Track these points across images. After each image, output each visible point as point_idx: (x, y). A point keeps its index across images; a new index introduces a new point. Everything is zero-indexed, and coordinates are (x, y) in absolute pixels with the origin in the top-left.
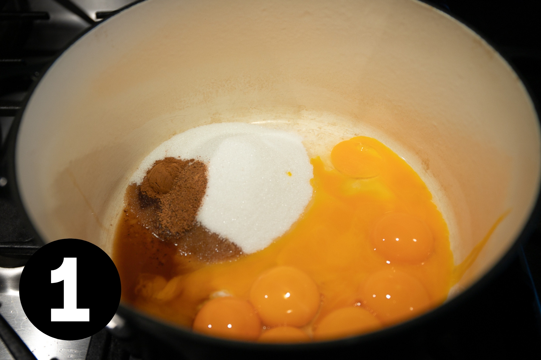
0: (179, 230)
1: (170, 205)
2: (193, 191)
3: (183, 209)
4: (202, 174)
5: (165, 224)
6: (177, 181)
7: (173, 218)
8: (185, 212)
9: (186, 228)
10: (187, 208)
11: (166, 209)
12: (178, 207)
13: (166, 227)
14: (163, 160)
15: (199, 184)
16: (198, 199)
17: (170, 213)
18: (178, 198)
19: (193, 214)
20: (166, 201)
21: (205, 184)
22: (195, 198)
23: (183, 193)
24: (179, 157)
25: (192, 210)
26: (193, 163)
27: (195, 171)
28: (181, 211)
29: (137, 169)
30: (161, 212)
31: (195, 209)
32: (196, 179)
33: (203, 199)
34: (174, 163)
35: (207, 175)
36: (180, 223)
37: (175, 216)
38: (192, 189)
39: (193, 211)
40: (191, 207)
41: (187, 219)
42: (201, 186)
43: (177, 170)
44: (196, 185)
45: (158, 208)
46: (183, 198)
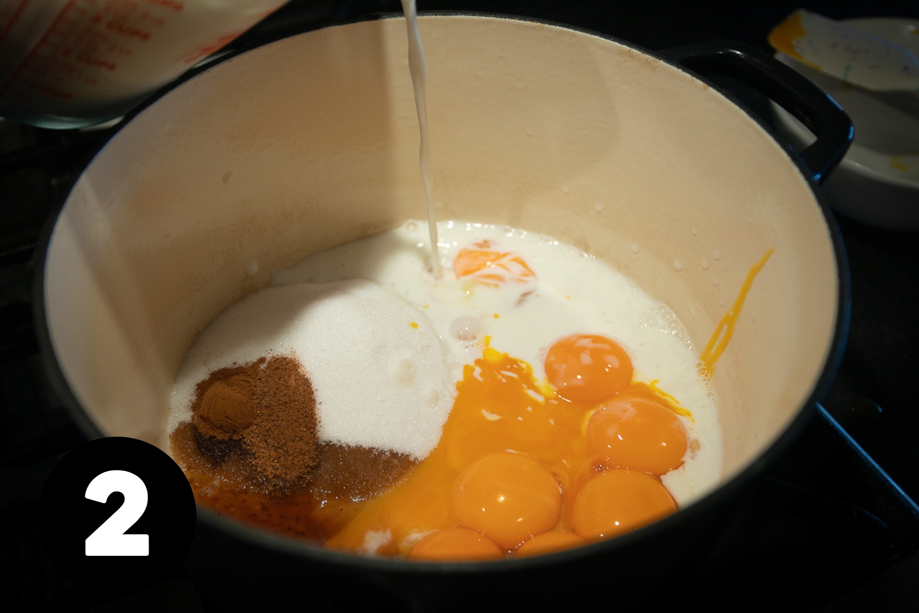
0: (300, 473)
1: (266, 441)
2: (296, 405)
3: (292, 438)
4: (296, 375)
5: (272, 473)
6: (258, 401)
7: (282, 459)
8: (298, 441)
9: (312, 464)
10: (299, 434)
11: (263, 450)
12: (284, 438)
13: (276, 476)
14: (207, 379)
15: (301, 391)
16: (308, 414)
17: (273, 453)
18: (276, 424)
19: (313, 440)
20: (254, 437)
21: (308, 387)
22: (305, 414)
23: (280, 414)
24: (235, 363)
25: (308, 433)
26: (266, 363)
27: (282, 374)
28: (292, 443)
29: (169, 409)
30: (256, 459)
31: (312, 430)
32: (293, 385)
33: (317, 412)
34: (233, 375)
35: (305, 373)
36: (298, 462)
37: (285, 453)
38: (294, 402)
39: (310, 435)
40: (305, 430)
41: (307, 451)
42: (305, 393)
43: (248, 384)
44: (297, 395)
45: (245, 454)
46: (284, 422)
